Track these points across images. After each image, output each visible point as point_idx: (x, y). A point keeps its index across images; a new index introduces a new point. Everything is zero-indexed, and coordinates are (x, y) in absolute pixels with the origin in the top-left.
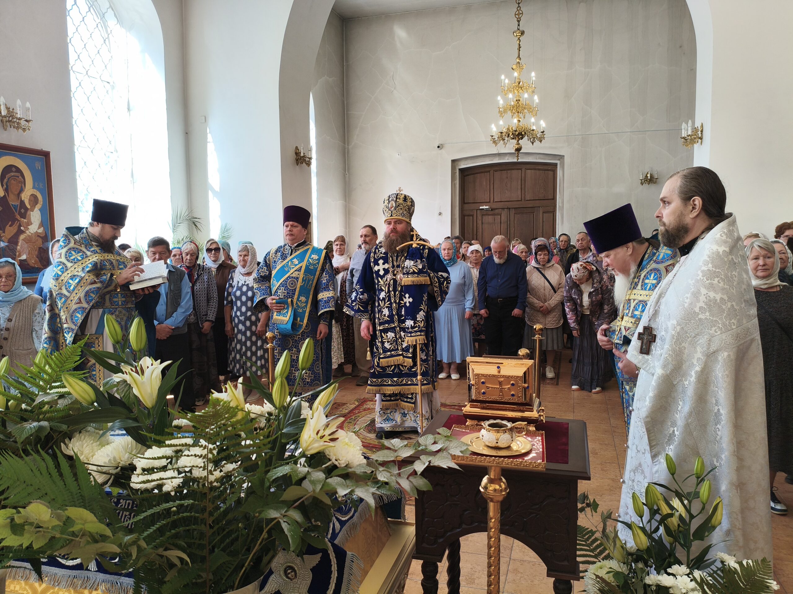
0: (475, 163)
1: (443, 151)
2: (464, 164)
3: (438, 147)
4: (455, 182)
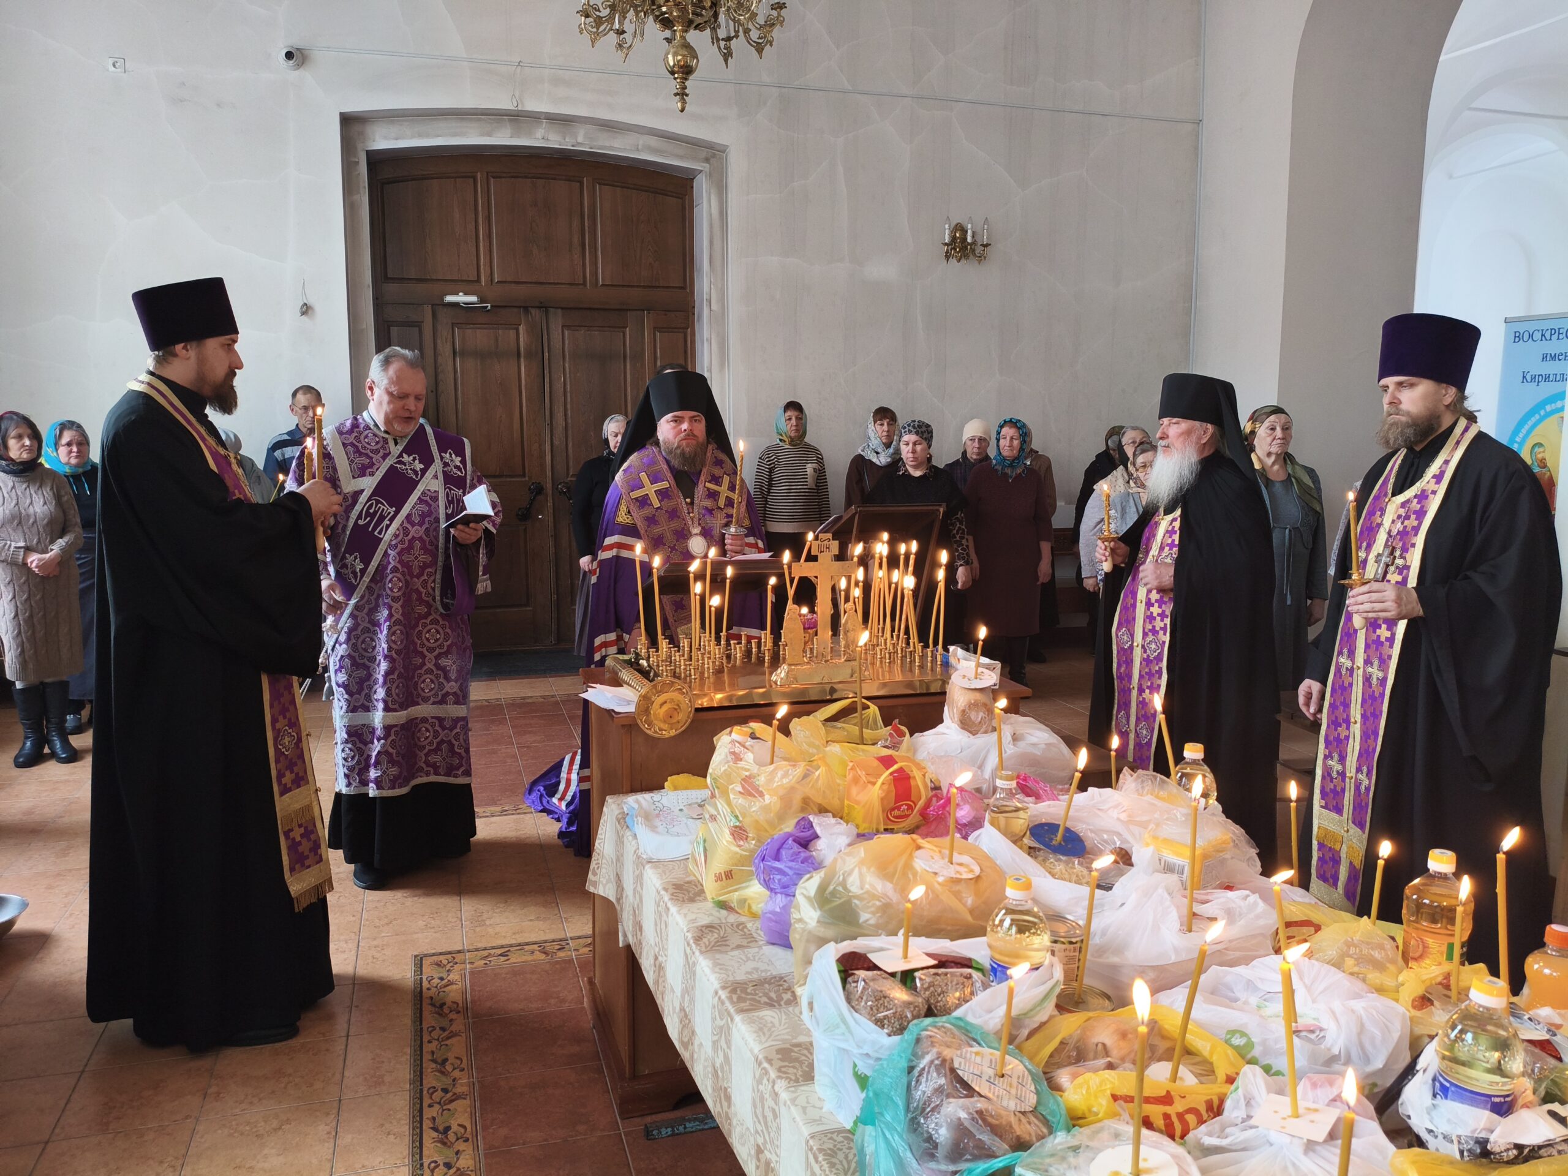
0: (428, 136)
1: (305, 76)
2: (386, 138)
3: (289, 55)
4: (356, 197)
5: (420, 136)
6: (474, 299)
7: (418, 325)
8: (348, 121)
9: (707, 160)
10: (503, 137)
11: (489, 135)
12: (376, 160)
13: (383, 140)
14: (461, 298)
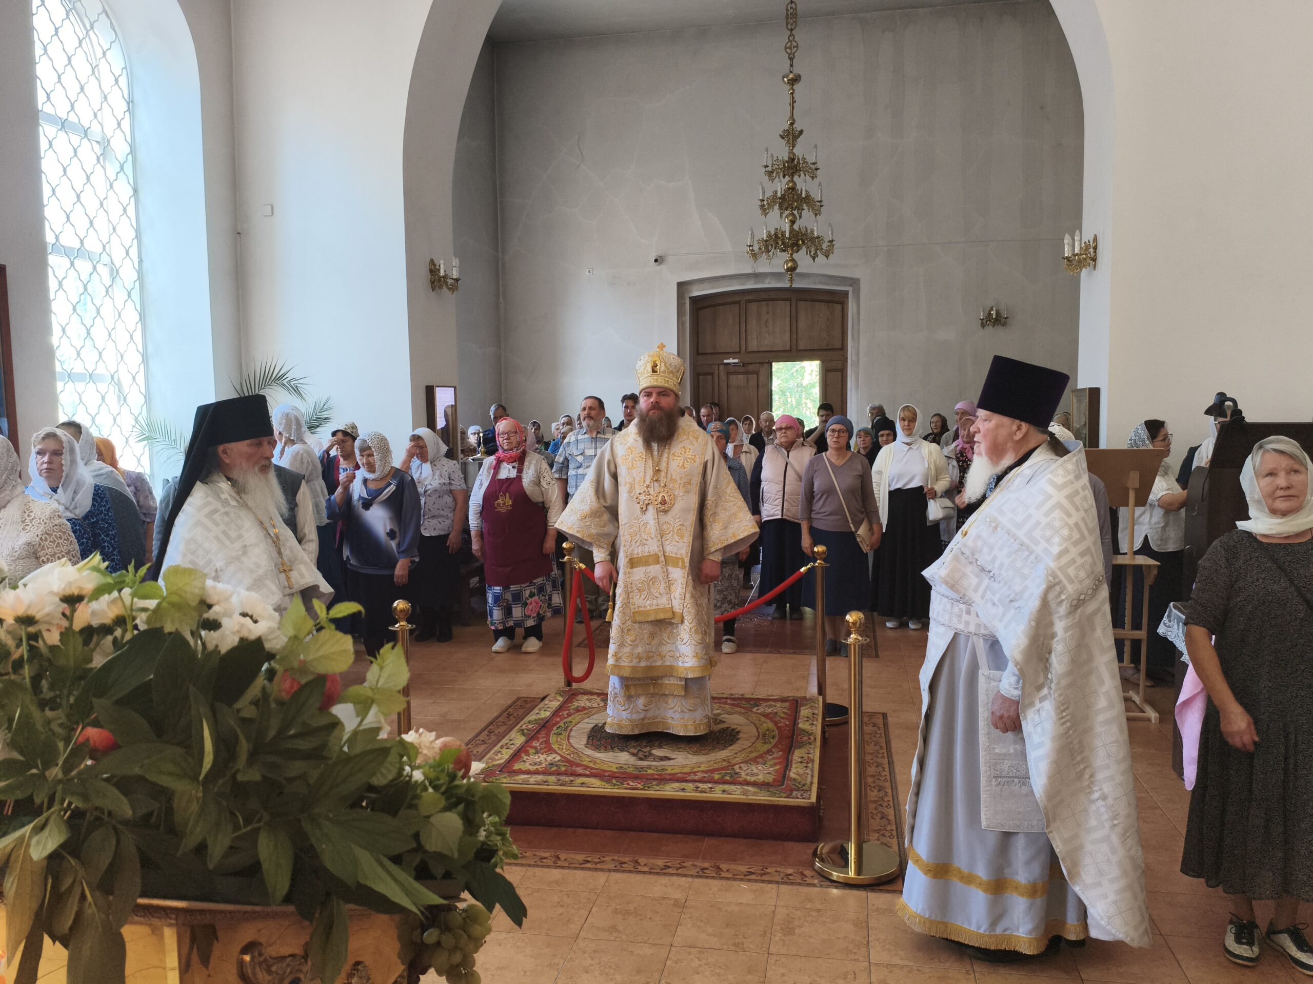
0: (716, 288)
1: (663, 267)
2: (698, 290)
3: (656, 261)
4: (684, 318)
5: (713, 288)
6: (736, 361)
7: (712, 374)
8: (681, 285)
9: (851, 285)
10: (750, 285)
11: (743, 284)
12: (694, 300)
13: (697, 292)
14: (731, 361)
